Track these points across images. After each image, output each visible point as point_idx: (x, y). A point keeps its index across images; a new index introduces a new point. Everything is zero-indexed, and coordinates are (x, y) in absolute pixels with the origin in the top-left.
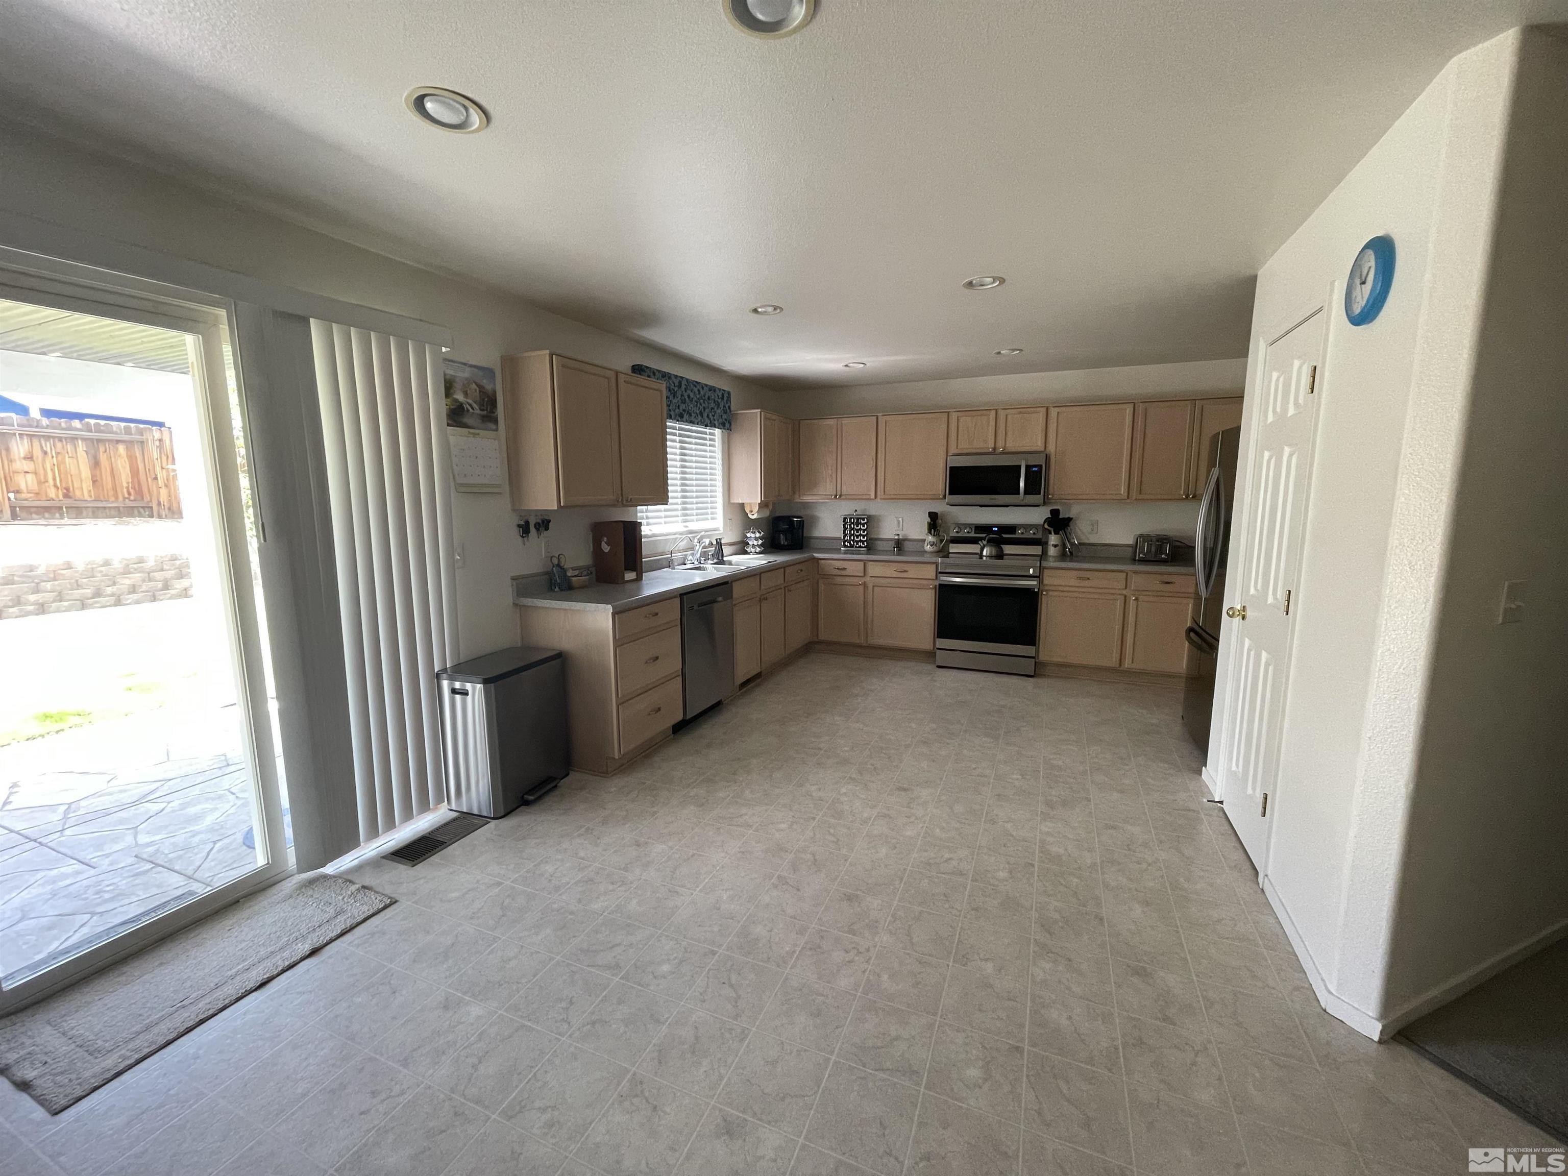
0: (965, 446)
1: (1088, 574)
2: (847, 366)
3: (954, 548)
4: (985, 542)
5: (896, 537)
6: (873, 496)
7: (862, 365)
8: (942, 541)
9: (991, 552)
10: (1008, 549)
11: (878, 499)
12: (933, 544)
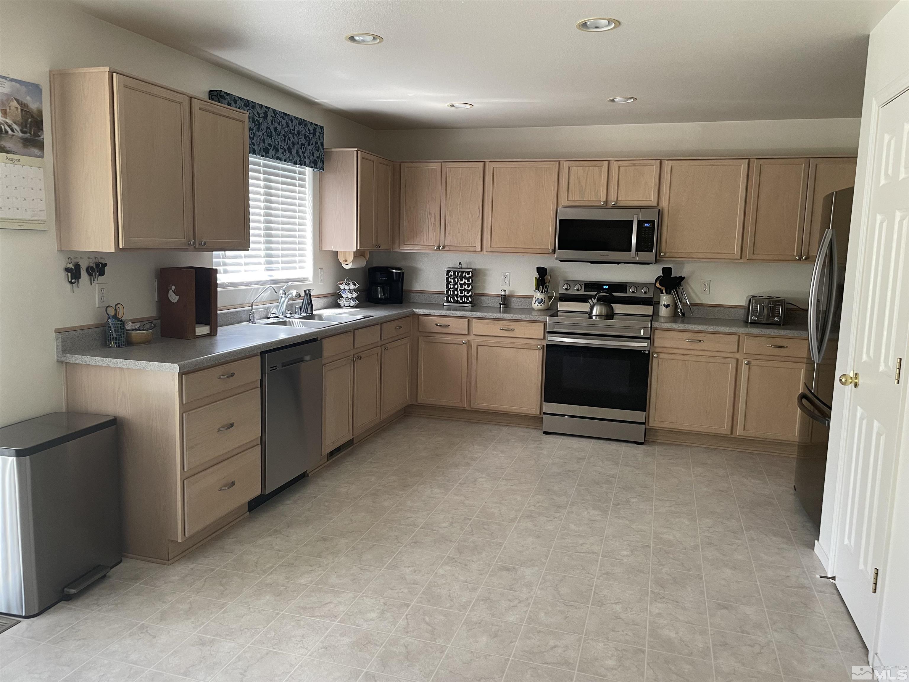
0: (576, 198)
1: (700, 337)
2: (452, 106)
3: (563, 306)
4: (595, 301)
5: (503, 293)
6: (478, 249)
7: (469, 106)
8: (550, 298)
9: (601, 312)
10: (618, 308)
11: (484, 252)
12: (541, 301)
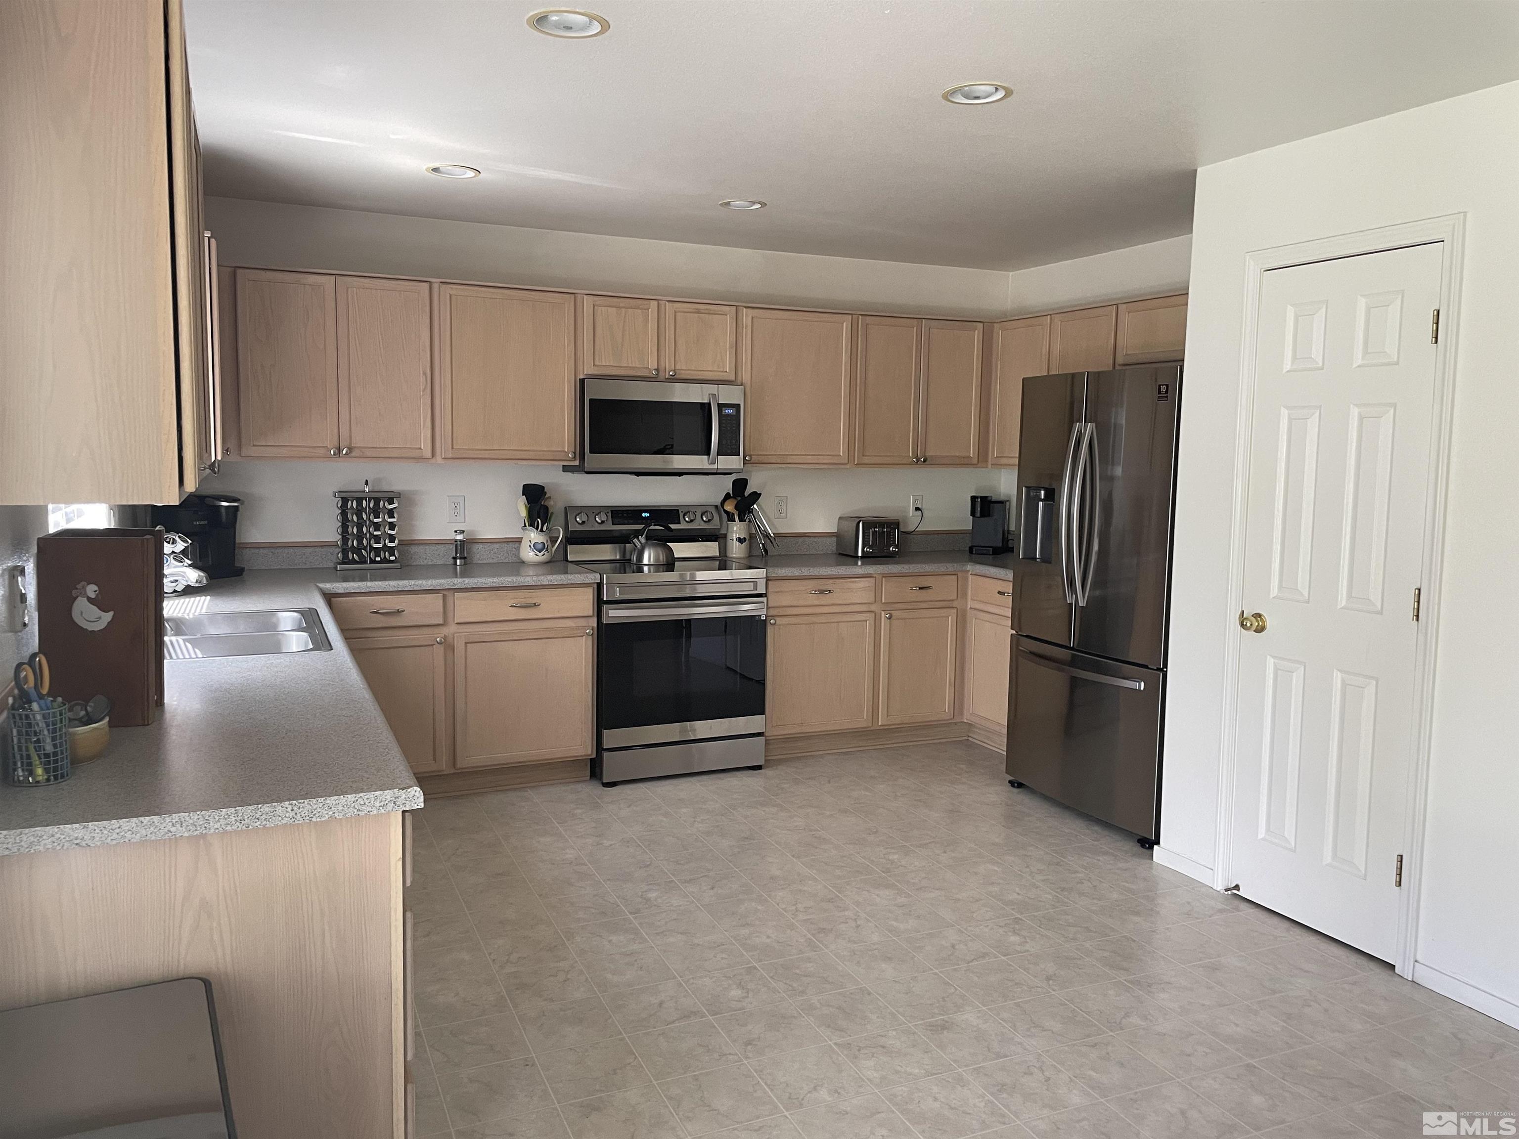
0: (607, 363)
1: (829, 585)
2: (435, 170)
3: (576, 553)
4: (642, 539)
5: (460, 537)
6: (428, 454)
7: (471, 174)
8: (553, 540)
9: (657, 559)
10: (680, 549)
11: (439, 459)
12: (539, 548)
